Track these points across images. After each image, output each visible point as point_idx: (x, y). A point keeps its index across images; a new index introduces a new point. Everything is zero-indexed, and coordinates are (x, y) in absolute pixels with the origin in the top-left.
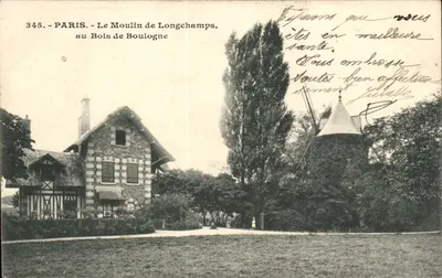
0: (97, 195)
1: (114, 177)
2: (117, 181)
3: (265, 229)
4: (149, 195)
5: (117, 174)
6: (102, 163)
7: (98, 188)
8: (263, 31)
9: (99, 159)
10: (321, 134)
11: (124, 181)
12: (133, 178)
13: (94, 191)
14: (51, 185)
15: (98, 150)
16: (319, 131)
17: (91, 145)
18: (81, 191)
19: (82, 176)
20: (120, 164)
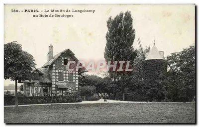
0: (57, 86)
1: (63, 79)
2: (64, 80)
3: (125, 100)
4: (77, 86)
5: (64, 78)
6: (59, 73)
7: (57, 83)
8: (124, 16)
9: (57, 71)
10: (146, 59)
11: (67, 80)
12: (71, 79)
13: (55, 85)
14: (38, 82)
15: (57, 68)
16: (145, 58)
17: (54, 65)
18: (50, 85)
19: (50, 78)
20: (66, 73)
